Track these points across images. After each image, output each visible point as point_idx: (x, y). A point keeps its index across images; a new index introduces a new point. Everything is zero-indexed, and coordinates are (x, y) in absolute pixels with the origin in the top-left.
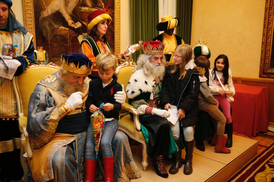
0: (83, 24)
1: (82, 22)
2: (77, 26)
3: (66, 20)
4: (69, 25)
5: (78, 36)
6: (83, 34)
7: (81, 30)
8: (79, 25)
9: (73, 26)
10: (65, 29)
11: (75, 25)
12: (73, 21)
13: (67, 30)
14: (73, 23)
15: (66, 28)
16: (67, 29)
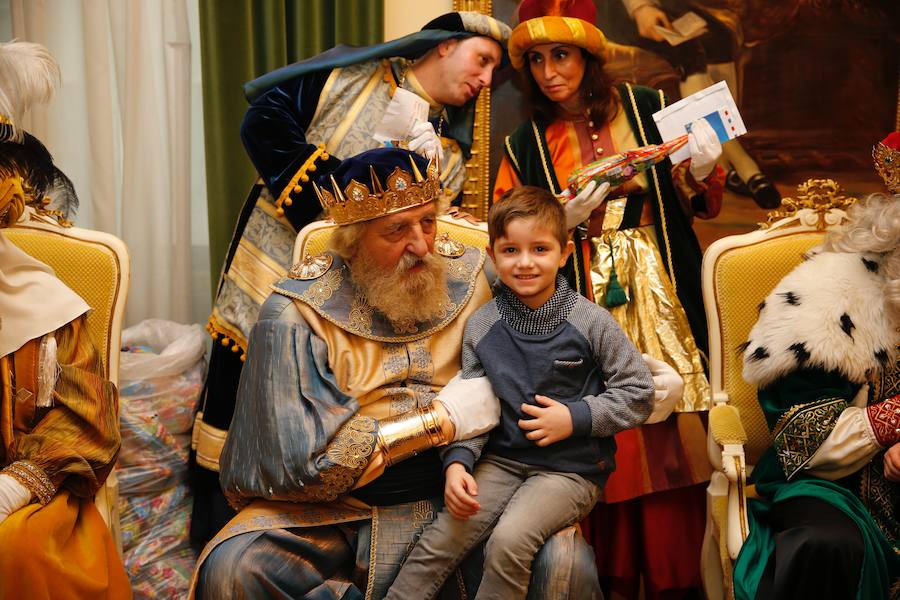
0: (712, 23)
1: (711, 10)
2: (679, 34)
3: (630, 12)
4: (642, 31)
5: (684, 79)
6: (710, 67)
7: (702, 50)
8: (692, 26)
9: (661, 33)
10: (619, 53)
11: (672, 28)
12: (661, 15)
13: (628, 54)
14: (660, 23)
15: (625, 49)
16: (632, 50)
